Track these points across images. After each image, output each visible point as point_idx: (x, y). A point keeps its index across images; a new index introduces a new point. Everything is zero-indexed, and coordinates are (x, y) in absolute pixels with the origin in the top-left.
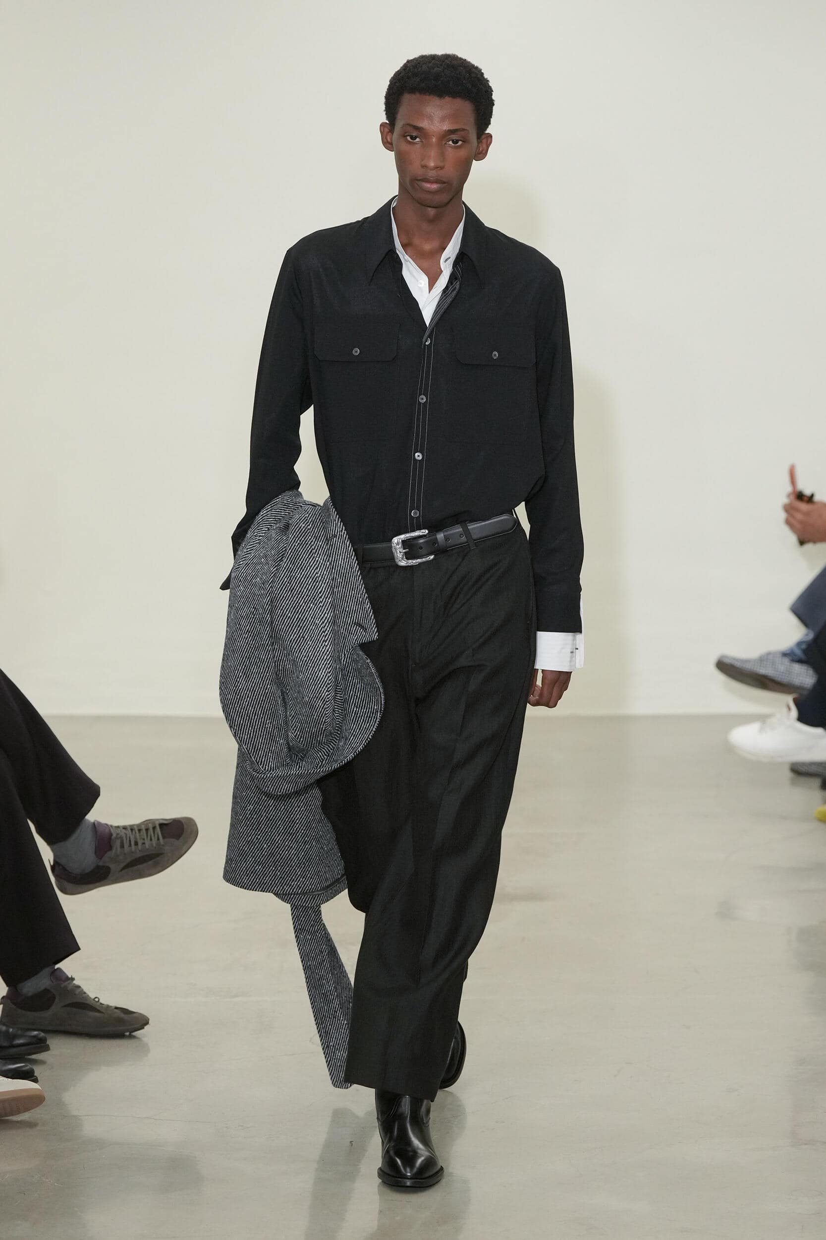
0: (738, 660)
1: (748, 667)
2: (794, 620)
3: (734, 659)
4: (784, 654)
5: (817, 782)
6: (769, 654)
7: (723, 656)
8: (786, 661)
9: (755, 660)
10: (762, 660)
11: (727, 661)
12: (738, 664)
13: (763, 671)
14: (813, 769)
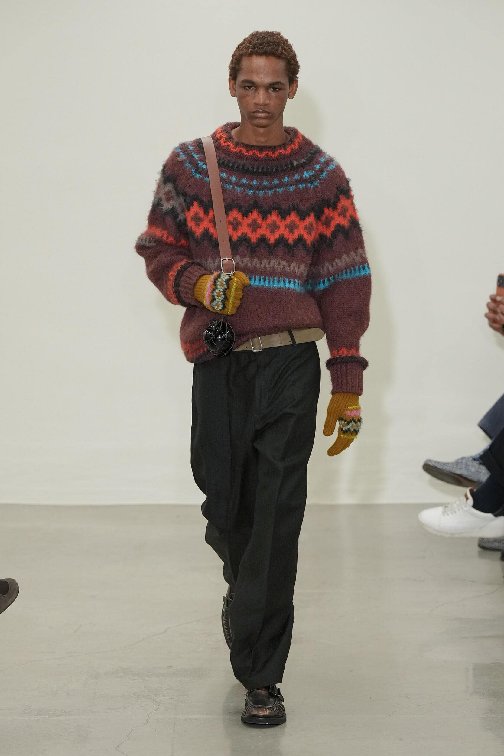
0: (438, 463)
1: (447, 468)
2: (482, 433)
3: (436, 462)
4: (474, 459)
5: (499, 555)
6: (463, 458)
7: (430, 461)
8: (476, 464)
9: (453, 463)
10: (457, 463)
11: (430, 463)
12: (439, 466)
13: (458, 472)
14: (496, 545)
